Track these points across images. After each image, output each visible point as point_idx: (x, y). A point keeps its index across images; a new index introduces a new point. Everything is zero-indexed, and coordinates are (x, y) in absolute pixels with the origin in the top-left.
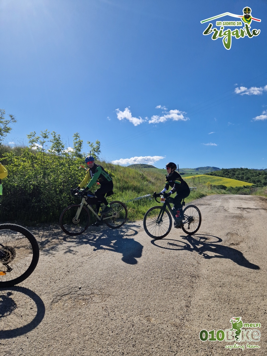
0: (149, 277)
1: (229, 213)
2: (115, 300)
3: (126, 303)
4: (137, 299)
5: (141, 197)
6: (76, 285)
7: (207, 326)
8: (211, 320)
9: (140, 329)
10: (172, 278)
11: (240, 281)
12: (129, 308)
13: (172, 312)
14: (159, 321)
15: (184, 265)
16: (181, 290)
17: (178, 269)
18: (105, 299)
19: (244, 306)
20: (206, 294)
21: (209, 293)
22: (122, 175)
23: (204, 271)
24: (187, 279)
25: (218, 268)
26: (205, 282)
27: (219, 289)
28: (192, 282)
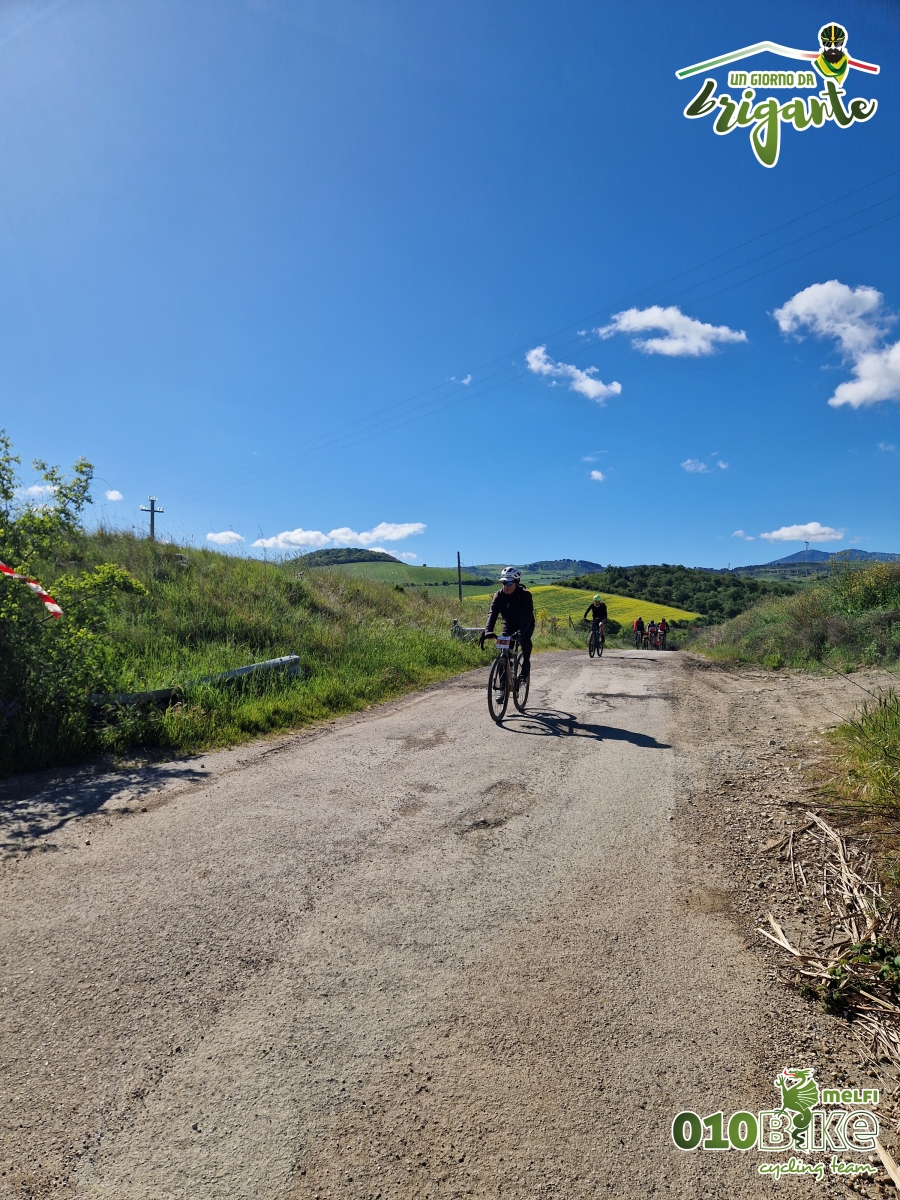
0: (71, 983)
8: (193, 1143)
10: (163, 976)
11: (409, 966)
13: (57, 1126)
15: (249, 920)
16: (165, 1024)
19: (361, 1069)
20: (247, 1034)
21: (266, 1025)
22: (208, 586)
23: (307, 937)
24: (218, 975)
25: (365, 920)
26: (279, 982)
27: (313, 1005)
28: (231, 986)
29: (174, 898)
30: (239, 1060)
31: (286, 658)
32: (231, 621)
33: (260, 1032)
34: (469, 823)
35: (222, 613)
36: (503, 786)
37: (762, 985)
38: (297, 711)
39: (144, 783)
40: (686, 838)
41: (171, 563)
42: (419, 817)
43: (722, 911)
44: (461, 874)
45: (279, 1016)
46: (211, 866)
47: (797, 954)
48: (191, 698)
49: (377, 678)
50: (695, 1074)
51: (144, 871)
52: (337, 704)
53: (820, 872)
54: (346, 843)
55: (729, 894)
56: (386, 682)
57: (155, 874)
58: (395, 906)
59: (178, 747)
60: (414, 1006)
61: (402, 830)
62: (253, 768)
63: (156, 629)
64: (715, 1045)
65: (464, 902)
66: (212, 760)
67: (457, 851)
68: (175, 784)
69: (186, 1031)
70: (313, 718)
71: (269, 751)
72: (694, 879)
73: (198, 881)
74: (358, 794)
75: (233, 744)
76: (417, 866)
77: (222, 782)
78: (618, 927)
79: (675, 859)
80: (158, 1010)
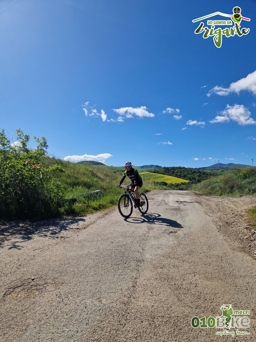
0: (100, 265)
1: (169, 206)
2: (68, 287)
3: (79, 289)
4: (89, 284)
5: (91, 193)
6: (29, 277)
7: (150, 300)
8: (153, 295)
9: (93, 310)
10: (120, 264)
11: (177, 262)
12: (82, 293)
13: (120, 292)
14: (109, 301)
15: (131, 252)
16: (129, 273)
17: (126, 255)
18: (59, 287)
19: (180, 282)
20: (149, 275)
22: (72, 171)
23: (148, 256)
24: (133, 264)
26: (149, 265)
27: (160, 270)
28: (138, 266)
31: (98, 191)
32: (80, 181)
34: (168, 232)
35: (77, 178)
38: (104, 205)
40: (225, 236)
41: (61, 164)
42: (155, 231)
43: (243, 251)
44: (175, 243)
46: (112, 241)
51: (97, 242)
52: (113, 203)
54: (141, 236)
55: (242, 248)
58: (164, 250)
61: (153, 233)
62: (103, 219)
65: (180, 249)
67: (170, 238)
69: (135, 275)
70: (109, 206)
71: (103, 215)
73: (112, 244)
76: (163, 241)
77: (98, 222)
80: (125, 271)
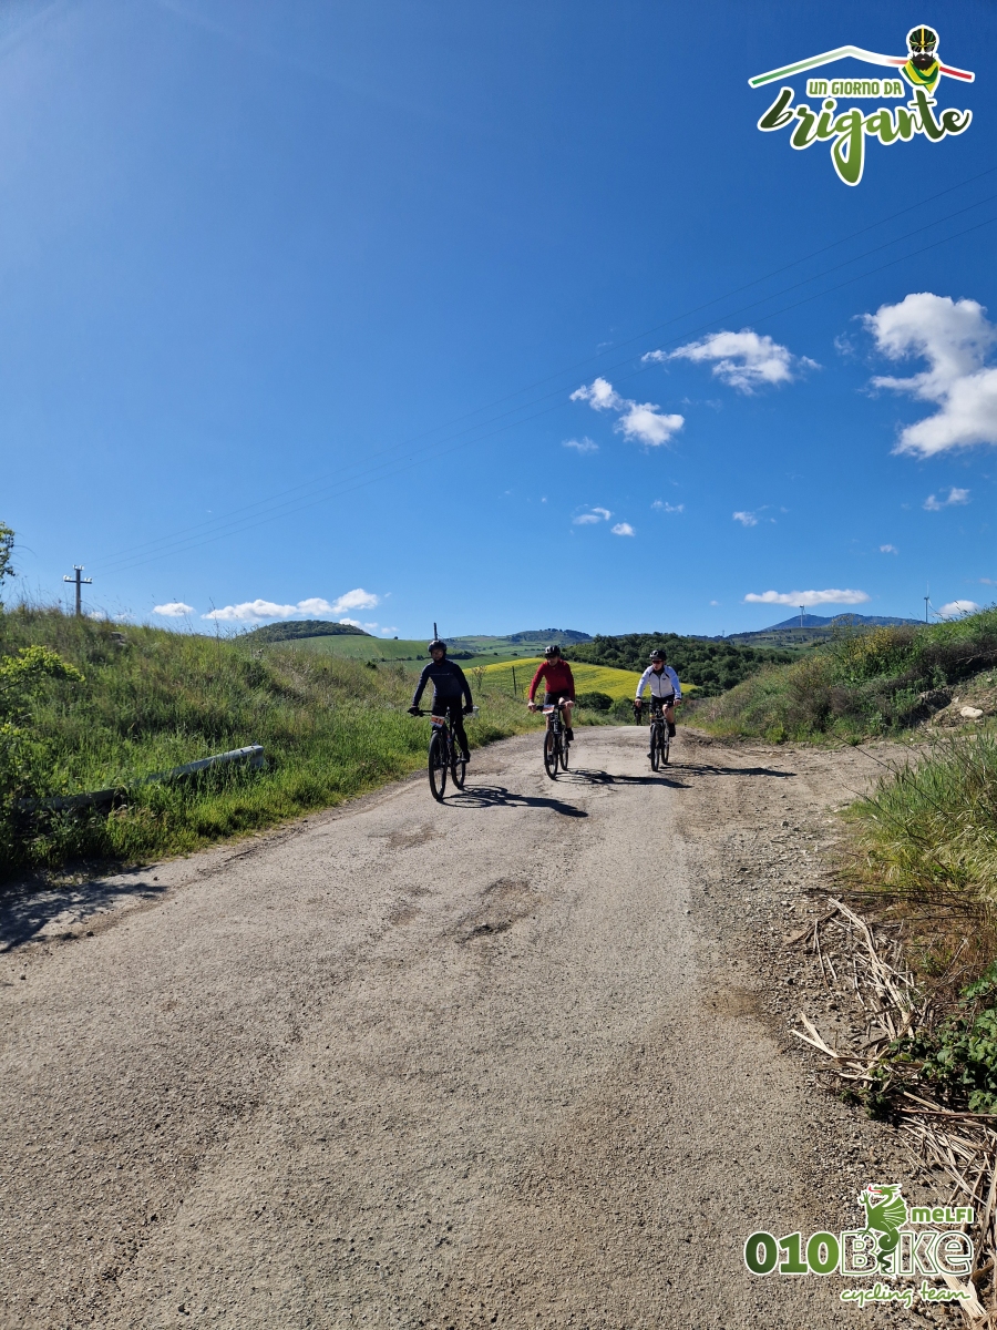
5: (213, 760)
10: (128, 1132)
15: (226, 1057)
16: (135, 1189)
17: (188, 1077)
20: (235, 1193)
21: (256, 1181)
22: (153, 668)
23: (297, 1073)
24: (195, 1125)
25: (362, 1049)
26: (268, 1129)
27: (309, 1152)
28: (210, 1137)
29: (134, 1037)
30: (228, 1224)
31: (247, 749)
32: (182, 708)
33: (249, 1190)
34: (470, 929)
35: (169, 699)
36: (504, 885)
37: (801, 1093)
38: (263, 810)
39: (88, 902)
40: (706, 934)
41: (107, 642)
42: (414, 926)
43: (752, 1013)
44: (466, 988)
45: (271, 1169)
46: (176, 996)
47: (835, 1056)
48: (137, 799)
49: (353, 768)
50: (740, 1198)
51: (96, 1006)
52: (308, 799)
53: (849, 964)
54: (333, 959)
55: (757, 993)
56: (362, 773)
57: (109, 1009)
58: (395, 1030)
59: (125, 857)
60: (425, 1144)
61: (395, 941)
62: (216, 879)
63: (92, 720)
64: (758, 1164)
65: (472, 1021)
66: (164, 872)
67: (460, 962)
68: (125, 902)
69: (161, 1195)
70: (281, 816)
71: (233, 857)
72: (719, 978)
73: (162, 1015)
74: (341, 902)
75: (190, 851)
76: (417, 982)
77: (180, 897)
78: (644, 1037)
79: (697, 958)
80: (125, 1173)
